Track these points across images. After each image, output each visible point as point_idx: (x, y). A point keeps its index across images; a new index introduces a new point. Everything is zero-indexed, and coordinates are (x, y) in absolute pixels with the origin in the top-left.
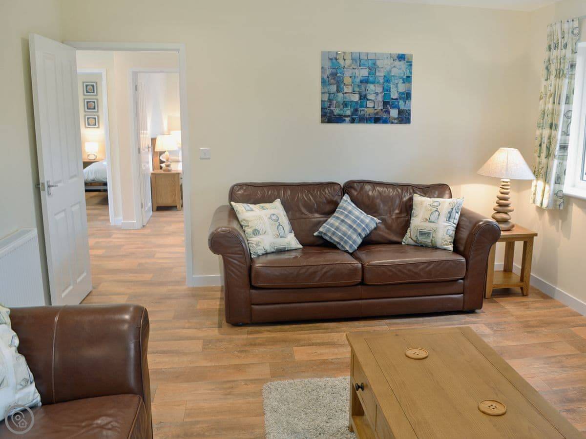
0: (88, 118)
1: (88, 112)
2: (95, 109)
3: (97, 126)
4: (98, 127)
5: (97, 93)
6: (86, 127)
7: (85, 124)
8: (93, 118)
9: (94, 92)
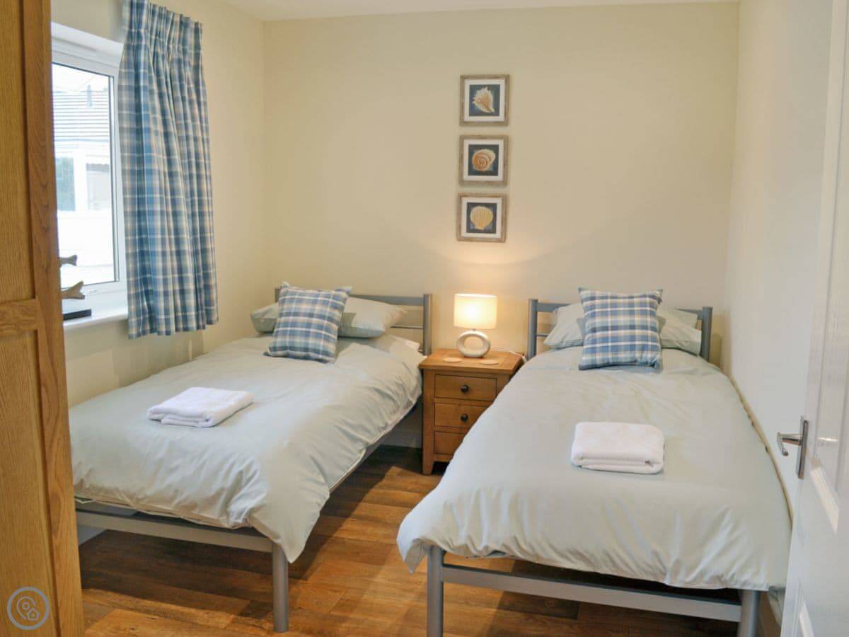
0: (471, 206)
1: (471, 183)
2: (494, 172)
3: (498, 235)
4: (502, 240)
5: (506, 114)
6: (460, 239)
7: (459, 228)
8: (487, 205)
9: (497, 113)
